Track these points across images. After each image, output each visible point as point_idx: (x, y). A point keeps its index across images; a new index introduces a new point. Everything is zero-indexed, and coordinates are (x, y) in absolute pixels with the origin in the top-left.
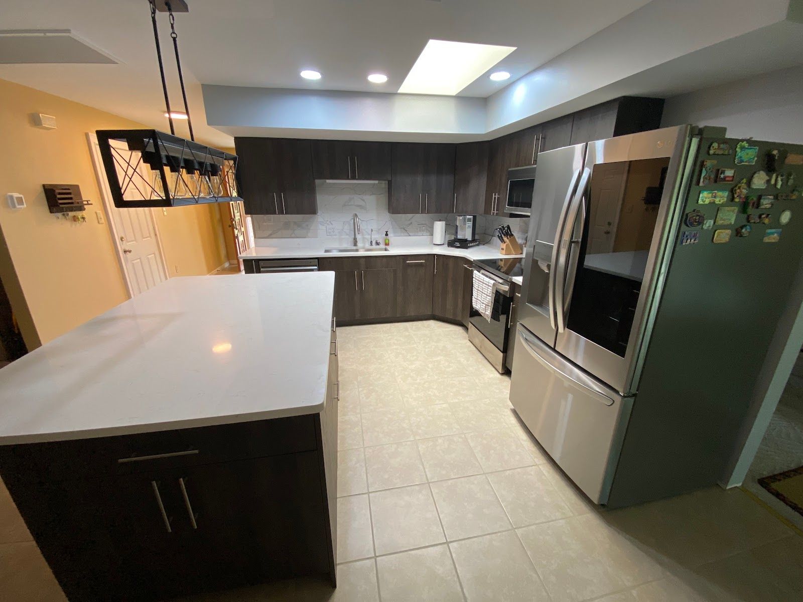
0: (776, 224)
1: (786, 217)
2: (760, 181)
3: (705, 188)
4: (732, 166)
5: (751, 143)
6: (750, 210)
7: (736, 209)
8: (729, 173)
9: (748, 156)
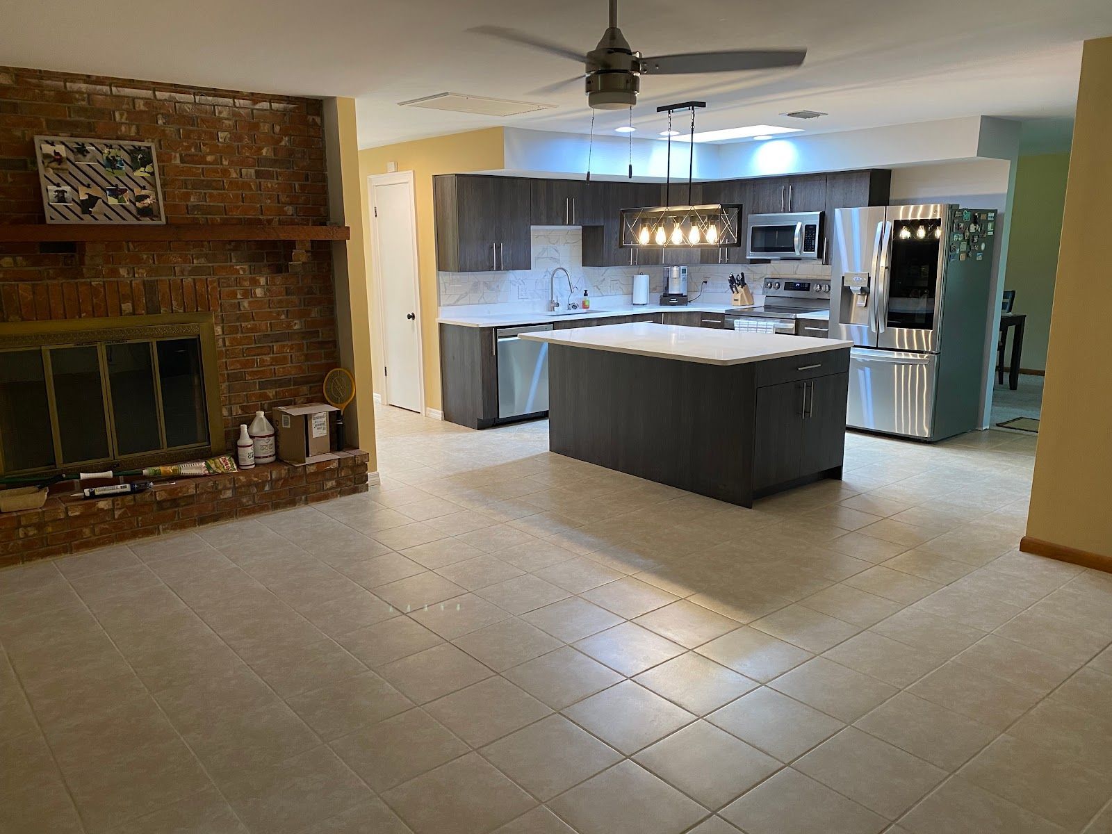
0: (980, 250)
1: (983, 247)
2: (973, 228)
3: (956, 233)
4: (963, 222)
5: (969, 210)
6: (971, 243)
7: (966, 243)
8: (962, 225)
9: (967, 216)
